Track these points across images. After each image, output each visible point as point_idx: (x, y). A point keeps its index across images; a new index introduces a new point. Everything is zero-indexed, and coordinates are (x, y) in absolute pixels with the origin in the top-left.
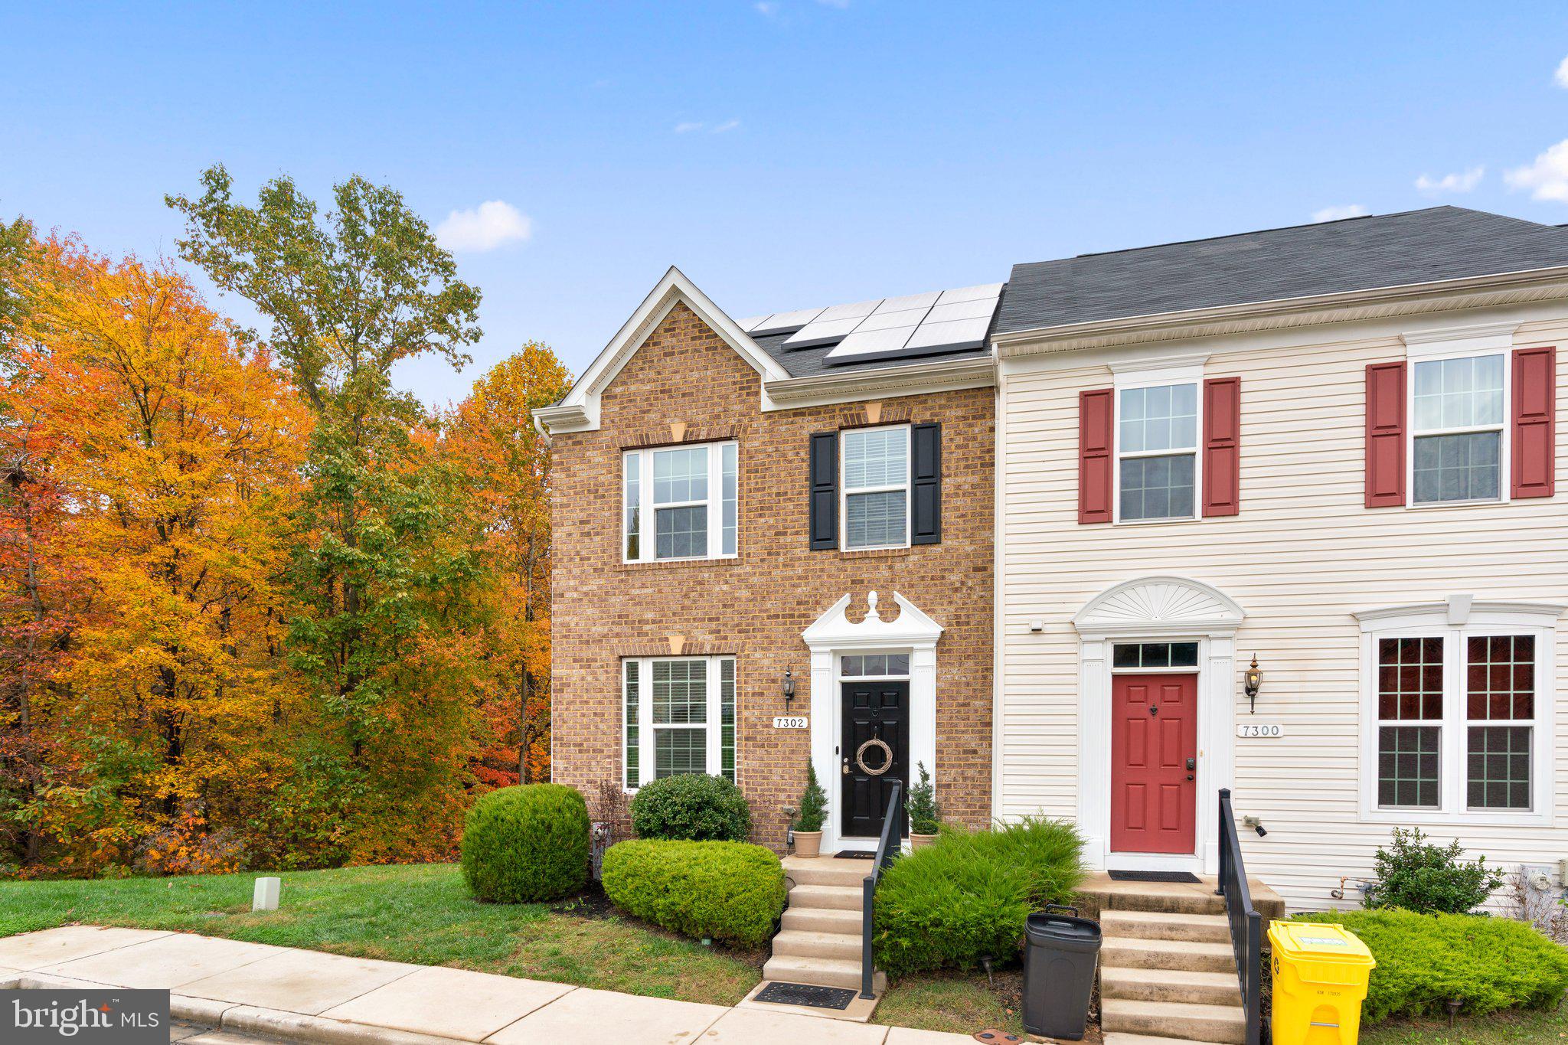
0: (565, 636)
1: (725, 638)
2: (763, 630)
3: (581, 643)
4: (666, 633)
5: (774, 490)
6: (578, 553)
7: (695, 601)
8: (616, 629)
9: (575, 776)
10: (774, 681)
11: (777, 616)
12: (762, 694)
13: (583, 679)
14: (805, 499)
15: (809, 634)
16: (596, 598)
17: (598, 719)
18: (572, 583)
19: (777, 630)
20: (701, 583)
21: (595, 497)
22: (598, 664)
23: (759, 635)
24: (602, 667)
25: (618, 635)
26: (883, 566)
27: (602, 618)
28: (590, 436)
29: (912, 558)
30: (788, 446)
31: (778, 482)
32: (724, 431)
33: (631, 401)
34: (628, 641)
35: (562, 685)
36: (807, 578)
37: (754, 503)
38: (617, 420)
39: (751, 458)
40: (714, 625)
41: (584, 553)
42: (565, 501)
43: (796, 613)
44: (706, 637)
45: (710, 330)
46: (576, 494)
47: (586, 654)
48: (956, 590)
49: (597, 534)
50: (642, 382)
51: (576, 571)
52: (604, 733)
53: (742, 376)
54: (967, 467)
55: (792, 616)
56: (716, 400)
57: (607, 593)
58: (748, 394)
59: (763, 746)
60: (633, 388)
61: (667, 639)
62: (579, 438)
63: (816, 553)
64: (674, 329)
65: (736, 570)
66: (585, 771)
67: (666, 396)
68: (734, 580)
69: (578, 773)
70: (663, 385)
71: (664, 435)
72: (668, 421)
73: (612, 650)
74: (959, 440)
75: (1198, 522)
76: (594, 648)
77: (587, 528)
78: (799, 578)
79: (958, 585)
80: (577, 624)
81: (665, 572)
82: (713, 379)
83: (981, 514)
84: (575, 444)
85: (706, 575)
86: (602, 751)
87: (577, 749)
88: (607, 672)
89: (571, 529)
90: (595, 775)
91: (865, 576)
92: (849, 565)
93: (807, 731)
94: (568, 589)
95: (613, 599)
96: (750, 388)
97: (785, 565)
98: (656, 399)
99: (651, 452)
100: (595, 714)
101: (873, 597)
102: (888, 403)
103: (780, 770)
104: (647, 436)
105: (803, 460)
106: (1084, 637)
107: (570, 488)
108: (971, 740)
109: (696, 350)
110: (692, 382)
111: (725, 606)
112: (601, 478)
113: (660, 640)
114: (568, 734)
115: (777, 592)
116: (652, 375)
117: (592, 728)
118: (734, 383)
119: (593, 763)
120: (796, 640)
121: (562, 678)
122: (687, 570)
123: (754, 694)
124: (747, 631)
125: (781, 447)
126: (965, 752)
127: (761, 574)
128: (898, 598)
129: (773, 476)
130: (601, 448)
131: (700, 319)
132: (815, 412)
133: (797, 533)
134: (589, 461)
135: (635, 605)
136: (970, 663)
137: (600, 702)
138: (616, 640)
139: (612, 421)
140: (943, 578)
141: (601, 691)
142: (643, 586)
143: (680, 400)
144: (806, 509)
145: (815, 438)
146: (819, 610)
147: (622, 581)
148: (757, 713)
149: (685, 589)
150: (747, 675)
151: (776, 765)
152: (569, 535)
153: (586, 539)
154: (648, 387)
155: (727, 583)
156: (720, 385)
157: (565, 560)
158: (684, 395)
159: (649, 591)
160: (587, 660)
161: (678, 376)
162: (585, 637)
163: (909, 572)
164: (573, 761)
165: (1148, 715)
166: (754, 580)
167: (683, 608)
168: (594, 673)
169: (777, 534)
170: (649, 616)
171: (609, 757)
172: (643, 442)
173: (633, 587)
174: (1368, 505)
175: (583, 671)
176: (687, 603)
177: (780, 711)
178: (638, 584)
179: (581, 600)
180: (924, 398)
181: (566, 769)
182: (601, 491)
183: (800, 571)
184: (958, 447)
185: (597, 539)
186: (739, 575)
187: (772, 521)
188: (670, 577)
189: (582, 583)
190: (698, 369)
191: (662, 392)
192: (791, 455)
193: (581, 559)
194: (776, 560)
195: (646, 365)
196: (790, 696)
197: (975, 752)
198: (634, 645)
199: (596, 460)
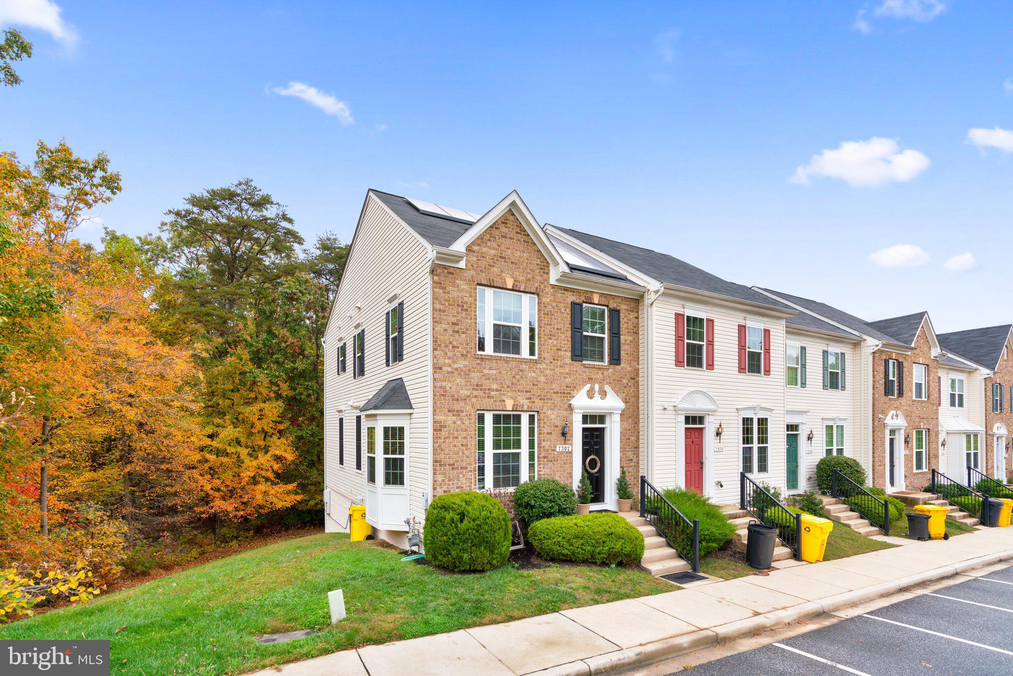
0: (443, 395)
1: (534, 402)
2: (551, 399)
3: (453, 400)
4: (503, 398)
5: (556, 327)
6: (451, 343)
7: (519, 381)
8: (475, 393)
9: (449, 485)
10: (556, 427)
11: (558, 393)
12: (551, 433)
13: (454, 423)
14: (569, 334)
15: (574, 402)
16: (462, 373)
17: (464, 448)
18: (447, 361)
19: (557, 399)
20: (522, 371)
21: (462, 310)
22: (465, 414)
23: (549, 401)
24: (467, 416)
25: (476, 397)
26: (600, 373)
27: (466, 385)
28: (458, 271)
29: (611, 370)
30: (562, 305)
31: (558, 323)
32: (533, 289)
33: (483, 257)
34: (482, 400)
35: (441, 426)
36: (570, 374)
37: (547, 331)
38: (475, 266)
39: (545, 307)
40: (528, 395)
41: (455, 343)
42: (442, 308)
43: (566, 392)
44: (524, 401)
45: (525, 231)
46: (449, 305)
47: (456, 407)
48: (625, 387)
49: (463, 333)
50: (490, 248)
51: (450, 354)
52: (468, 457)
53: (541, 262)
54: (628, 332)
55: (564, 393)
56: (529, 271)
57: (469, 370)
58: (544, 273)
59: (551, 461)
60: (484, 250)
61: (504, 401)
62: (451, 270)
63: (574, 362)
64: (506, 224)
65: (539, 366)
66: (456, 481)
67: (503, 260)
68: (537, 371)
69: (451, 483)
70: (501, 253)
71: (502, 282)
72: (504, 275)
73: (473, 405)
74: (626, 320)
75: (704, 371)
76: (462, 404)
77: (457, 328)
78: (567, 374)
79: (626, 385)
80: (451, 388)
81: (503, 362)
82: (527, 259)
83: (633, 354)
84: (449, 273)
85: (524, 367)
86: (466, 468)
87: (451, 467)
88: (470, 419)
89: (446, 327)
90: (462, 483)
91: (593, 376)
92: (587, 370)
93: (571, 453)
94: (445, 365)
95: (473, 375)
96: (544, 269)
97: (561, 367)
98: (498, 260)
99: (493, 289)
100: (462, 445)
101: (597, 387)
102: (601, 295)
103: (559, 473)
104: (493, 280)
105: (568, 314)
106: (680, 412)
107: (446, 300)
108: (630, 455)
109: (518, 240)
110: (517, 257)
111: (533, 385)
112: (466, 299)
113: (500, 401)
114: (445, 458)
115: (558, 380)
116: (495, 245)
117: (461, 454)
118: (537, 264)
119: (461, 476)
120: (566, 406)
121: (441, 422)
122: (514, 363)
123: (547, 433)
124: (544, 399)
125: (559, 305)
126: (629, 460)
127: (551, 370)
128: (607, 388)
129: (555, 319)
130: (465, 280)
131: (520, 223)
132: (573, 291)
133: (566, 351)
134: (458, 286)
135: (486, 379)
136: (630, 420)
137: (465, 438)
138: (474, 400)
139: (472, 266)
140: (621, 381)
141: (466, 430)
142: (491, 368)
143: (510, 265)
144: (570, 339)
145: (573, 304)
146: (575, 391)
147: (479, 364)
148: (549, 443)
149: (513, 373)
150: (544, 423)
151: (557, 471)
152: (446, 330)
153: (456, 335)
154: (493, 252)
155: (534, 372)
156: (531, 264)
157: (443, 346)
158: (512, 263)
159: (494, 372)
160: (457, 411)
161: (509, 251)
162: (456, 396)
163: (609, 377)
164: (448, 476)
165: (691, 444)
166: (548, 372)
167: (512, 384)
168: (461, 420)
169: (558, 349)
170: (495, 386)
171: (471, 471)
172: (490, 283)
173: (485, 368)
174: (739, 372)
175: (455, 418)
176: (515, 381)
177: (559, 443)
178: (488, 367)
179: (453, 373)
180: (613, 297)
181: (443, 481)
182: (465, 307)
183: (567, 370)
184: (625, 323)
185: (463, 336)
186: (540, 369)
187: (555, 342)
188: (506, 365)
189: (454, 362)
190: (520, 251)
191: (501, 257)
192: (563, 310)
193: (453, 347)
194: (557, 363)
195: (492, 239)
196: (564, 434)
197: (632, 460)
198: (486, 403)
199: (463, 287)
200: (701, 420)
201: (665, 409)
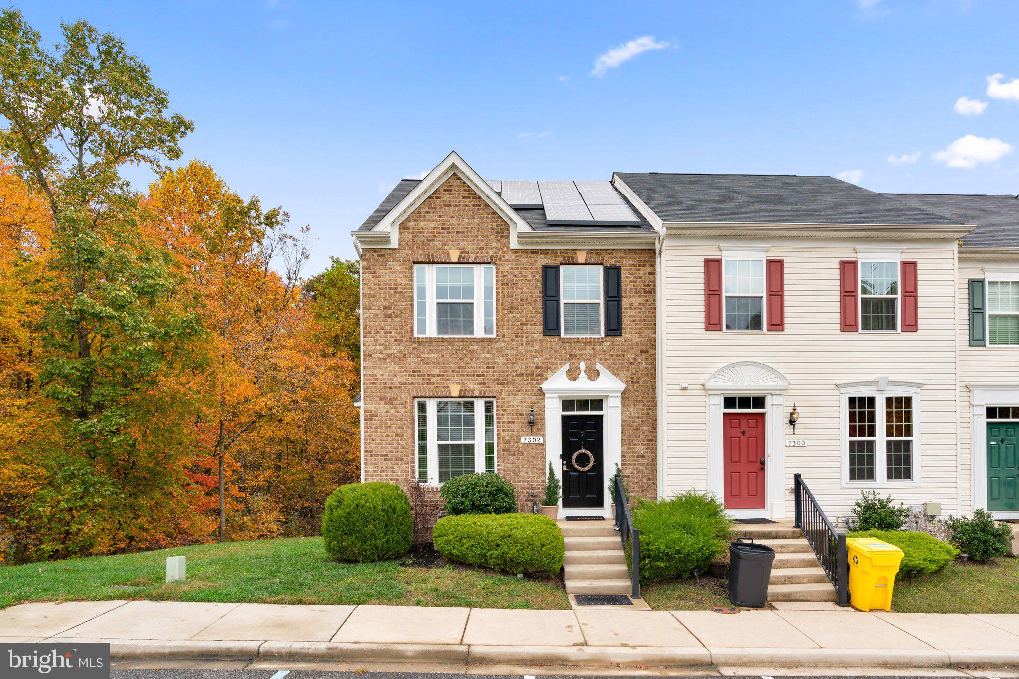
0: (373, 383)
1: (489, 387)
2: (513, 383)
3: (385, 387)
4: (447, 383)
5: (520, 297)
6: (382, 328)
7: (467, 363)
8: (412, 379)
9: (381, 476)
10: (521, 414)
11: (523, 375)
12: (513, 422)
13: (387, 411)
14: (540, 304)
15: (545, 386)
16: (396, 359)
17: (399, 438)
18: (378, 348)
19: (522, 383)
20: (471, 352)
21: (395, 292)
22: (398, 402)
23: (511, 386)
24: (402, 404)
25: (412, 383)
26: (588, 347)
27: (401, 372)
28: (390, 252)
29: (606, 343)
30: (529, 271)
31: (522, 293)
32: (486, 258)
33: (420, 232)
34: (420, 387)
35: (371, 415)
36: (541, 352)
37: (507, 305)
38: (410, 243)
39: (504, 276)
40: (480, 379)
41: (387, 329)
42: (372, 293)
43: (535, 373)
44: (475, 386)
45: (475, 194)
46: (380, 289)
47: (389, 394)
48: (631, 363)
49: (397, 316)
50: (429, 221)
51: (381, 340)
52: (403, 448)
53: (498, 225)
54: (636, 293)
55: (532, 375)
56: (480, 238)
57: (404, 356)
58: (501, 237)
59: (515, 454)
60: (422, 224)
61: (448, 387)
62: (382, 252)
63: (547, 338)
64: (450, 190)
65: (497, 345)
66: (389, 473)
67: (446, 232)
68: (494, 351)
69: (384, 474)
70: (444, 224)
71: (444, 256)
72: (447, 248)
73: (409, 392)
74: (632, 277)
75: (764, 334)
76: (396, 392)
77: (389, 312)
78: (537, 352)
79: (632, 360)
80: (382, 375)
81: (446, 344)
82: (478, 225)
83: (645, 321)
84: (379, 256)
85: (475, 347)
86: (402, 459)
87: (383, 458)
88: (405, 407)
89: (377, 312)
90: (397, 475)
91: (577, 353)
92: (567, 346)
93: (543, 445)
94: (375, 352)
95: (409, 360)
96: (503, 233)
97: (527, 344)
98: (439, 233)
99: (435, 266)
100: (397, 435)
101: (582, 365)
102: (590, 252)
103: (526, 469)
104: (433, 256)
105: (538, 281)
106: (710, 393)
107: (376, 285)
108: (640, 449)
109: (466, 205)
110: (464, 225)
111: (488, 367)
112: (399, 280)
113: (443, 387)
114: (376, 448)
115: (523, 359)
116: (435, 217)
117: (395, 444)
118: (492, 229)
119: (395, 467)
120: (535, 390)
121: (371, 411)
122: (461, 343)
123: (508, 422)
124: (503, 383)
125: (524, 271)
126: (638, 456)
127: (512, 348)
128: (599, 366)
129: (518, 289)
130: (399, 260)
131: (468, 186)
132: (545, 252)
133: (535, 325)
134: (390, 268)
135: (425, 364)
136: (640, 406)
137: (400, 427)
138: (411, 387)
139: (407, 244)
140: (624, 356)
141: (401, 419)
142: (431, 352)
143: (455, 235)
144: (541, 310)
145: (546, 268)
146: (549, 372)
147: (415, 348)
148: (510, 434)
149: (460, 355)
150: (504, 410)
151: (523, 466)
152: (376, 316)
153: (389, 320)
154: (433, 225)
155: (489, 353)
156: (483, 229)
157: (373, 332)
158: (458, 232)
159: (436, 355)
160: (390, 399)
161: (454, 220)
162: (388, 384)
163: (604, 352)
164: (380, 466)
165: (741, 435)
166: (508, 351)
167: (459, 367)
168: (395, 408)
169: (522, 324)
170: (436, 371)
171: (407, 463)
172: (429, 259)
173: (424, 352)
174: (842, 330)
175: (387, 406)
176: (462, 364)
177: (525, 433)
178: (427, 350)
179: (385, 359)
180: (610, 251)
181: (375, 471)
182: (399, 289)
183: (537, 348)
184: (631, 281)
185: (397, 320)
186: (498, 348)
187: (518, 316)
188: (450, 347)
189: (386, 348)
190: (468, 218)
191: (443, 229)
192: (530, 277)
193: (385, 332)
194: (522, 340)
195: (431, 211)
196: (532, 424)
197: (643, 456)
198: (425, 390)
199: (396, 268)
200: (759, 402)
201: (684, 388)
